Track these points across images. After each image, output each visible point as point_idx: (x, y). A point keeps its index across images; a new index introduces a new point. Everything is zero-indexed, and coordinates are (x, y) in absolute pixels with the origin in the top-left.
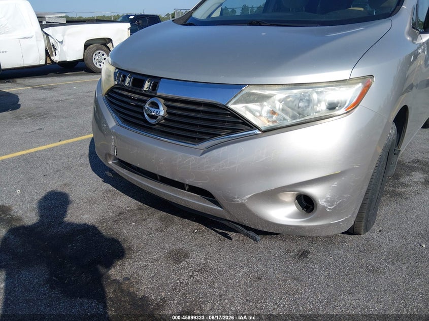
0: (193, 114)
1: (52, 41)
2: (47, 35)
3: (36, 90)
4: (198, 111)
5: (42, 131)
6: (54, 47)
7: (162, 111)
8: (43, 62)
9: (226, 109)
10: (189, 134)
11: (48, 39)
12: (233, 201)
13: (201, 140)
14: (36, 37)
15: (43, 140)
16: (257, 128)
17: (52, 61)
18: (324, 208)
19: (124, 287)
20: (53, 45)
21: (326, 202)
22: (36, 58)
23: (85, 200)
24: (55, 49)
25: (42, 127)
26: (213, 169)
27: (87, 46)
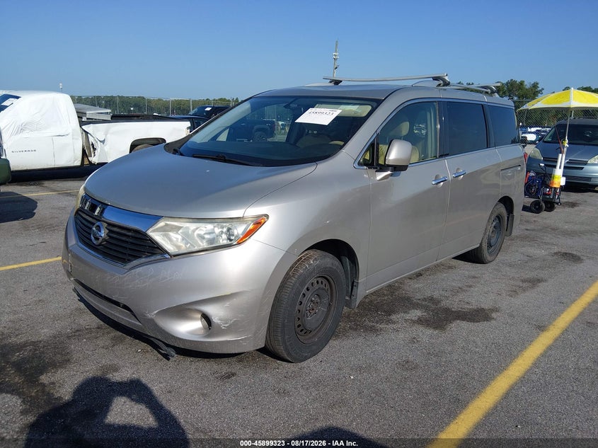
0: (124, 238)
1: (91, 139)
2: (87, 133)
3: (61, 196)
4: (128, 236)
5: (44, 245)
6: (93, 147)
7: (103, 233)
8: (78, 163)
9: (146, 235)
10: (120, 256)
11: (87, 138)
12: (144, 316)
13: (130, 261)
14: (73, 135)
15: (40, 255)
16: (167, 252)
17: (90, 162)
18: (219, 326)
19: (47, 389)
20: (92, 144)
21: (220, 320)
22: (71, 158)
23: (52, 316)
24: (95, 149)
25: (46, 241)
26: (130, 286)
27: (134, 146)
